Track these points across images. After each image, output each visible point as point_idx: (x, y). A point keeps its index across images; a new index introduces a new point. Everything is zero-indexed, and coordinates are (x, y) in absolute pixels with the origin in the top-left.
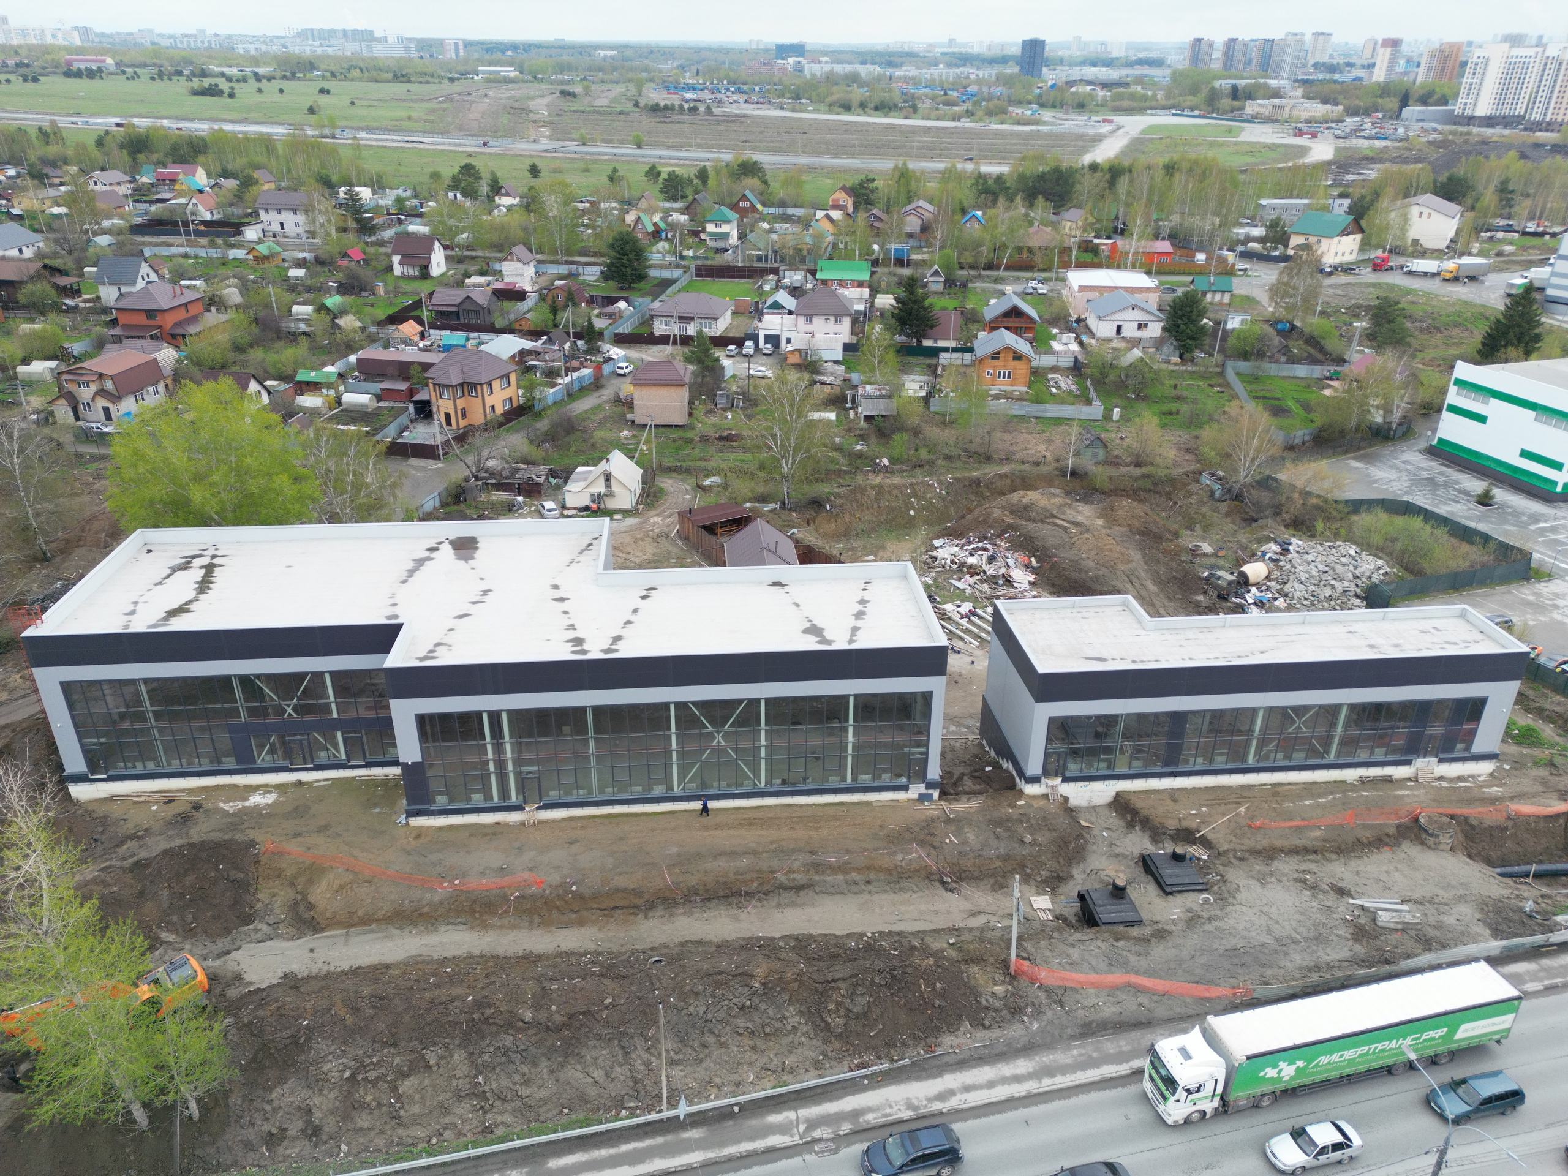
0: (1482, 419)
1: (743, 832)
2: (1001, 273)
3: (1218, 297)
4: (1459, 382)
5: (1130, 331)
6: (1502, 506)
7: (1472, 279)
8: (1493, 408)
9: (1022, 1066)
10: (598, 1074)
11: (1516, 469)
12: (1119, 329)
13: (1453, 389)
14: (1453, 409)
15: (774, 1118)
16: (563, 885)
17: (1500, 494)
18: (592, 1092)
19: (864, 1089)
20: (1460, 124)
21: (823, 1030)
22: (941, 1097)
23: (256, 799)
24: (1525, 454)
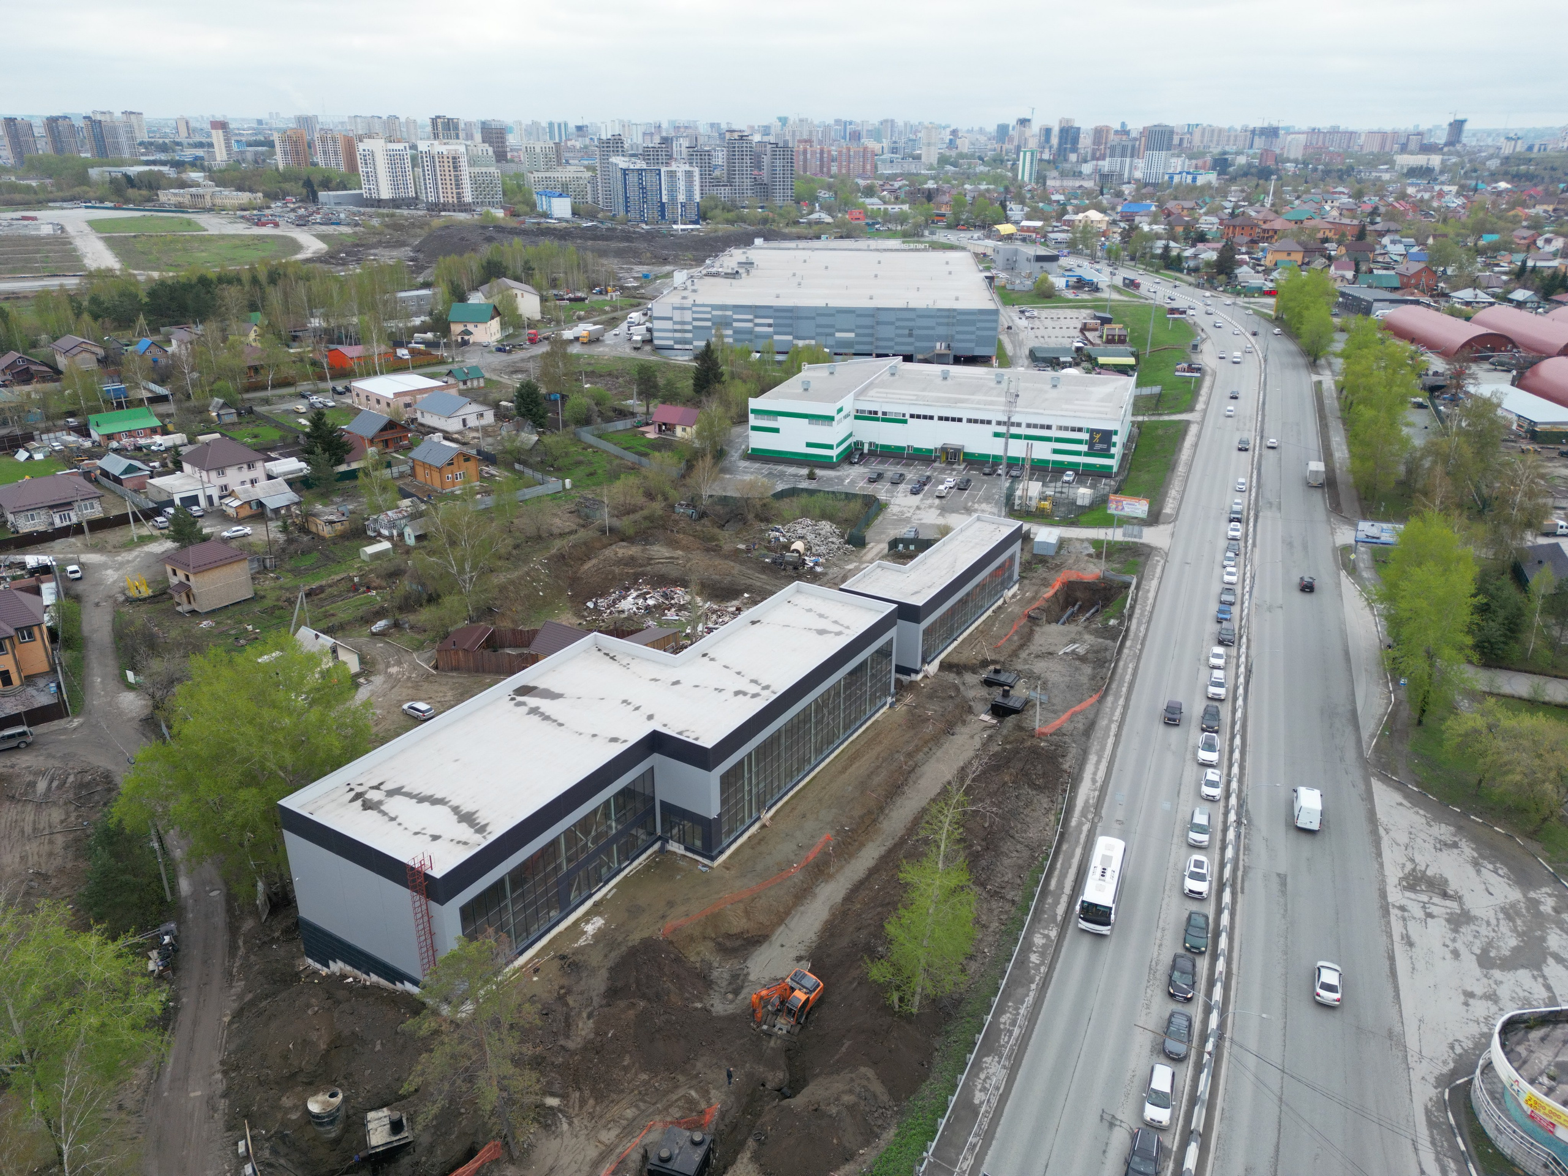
0: (776, 430)
1: (857, 764)
2: (269, 393)
3: (475, 383)
4: (754, 411)
5: (472, 422)
6: (821, 478)
7: (598, 340)
8: (781, 422)
9: (1093, 759)
10: (1015, 854)
11: (806, 455)
12: (464, 421)
13: (751, 416)
14: (755, 428)
15: (1074, 822)
16: (838, 833)
17: (819, 472)
18: (1020, 862)
19: (1075, 797)
20: (372, 206)
21: (1039, 788)
22: (1094, 781)
23: (590, 928)
24: (809, 445)
